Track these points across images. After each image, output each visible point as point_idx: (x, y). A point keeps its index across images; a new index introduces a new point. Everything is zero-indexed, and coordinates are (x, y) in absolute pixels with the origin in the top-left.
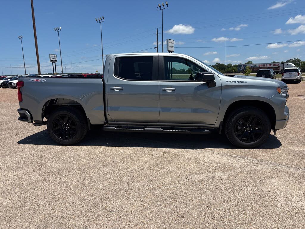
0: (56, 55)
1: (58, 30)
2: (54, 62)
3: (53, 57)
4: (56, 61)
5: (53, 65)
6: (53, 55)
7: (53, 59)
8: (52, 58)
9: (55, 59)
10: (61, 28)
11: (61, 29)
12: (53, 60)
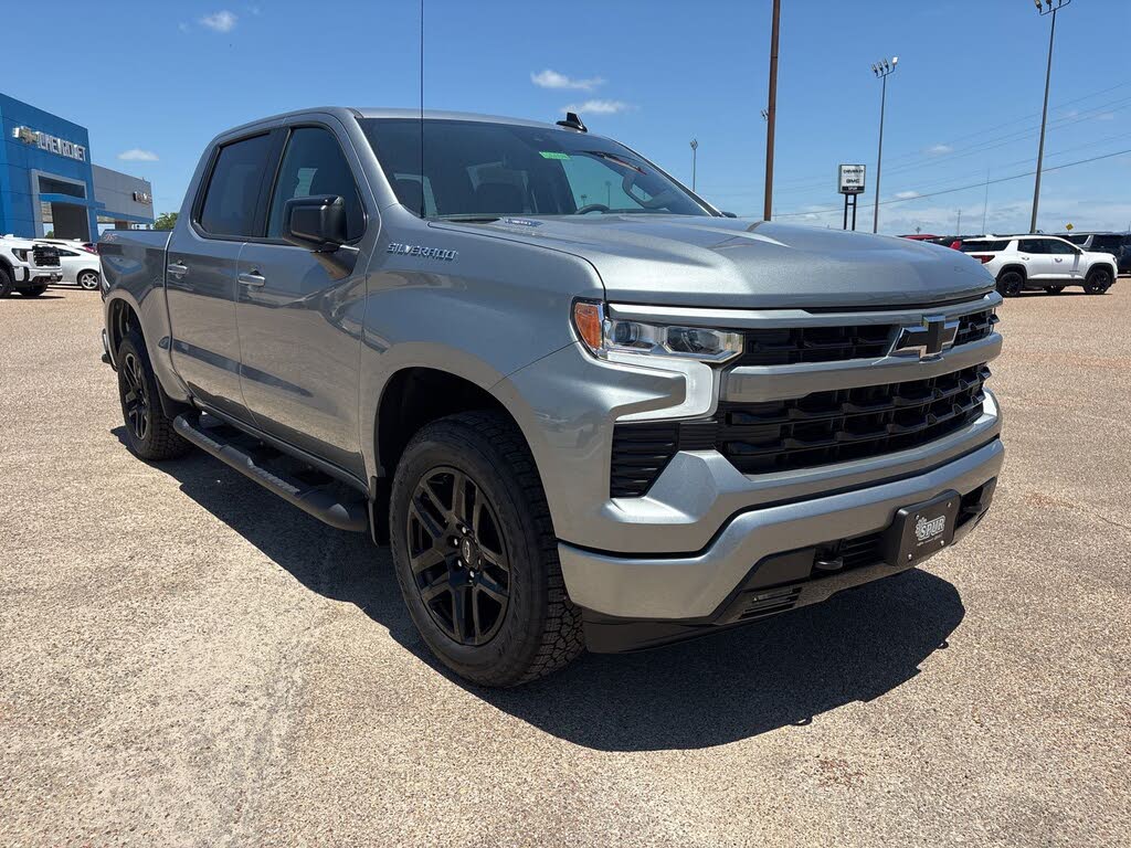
0: (862, 168)
1: (885, 70)
2: (851, 192)
3: (853, 176)
4: (861, 189)
5: (847, 204)
6: (853, 168)
7: (849, 181)
8: (845, 177)
9: (857, 181)
10: (895, 60)
11: (894, 65)
12: (848, 185)
